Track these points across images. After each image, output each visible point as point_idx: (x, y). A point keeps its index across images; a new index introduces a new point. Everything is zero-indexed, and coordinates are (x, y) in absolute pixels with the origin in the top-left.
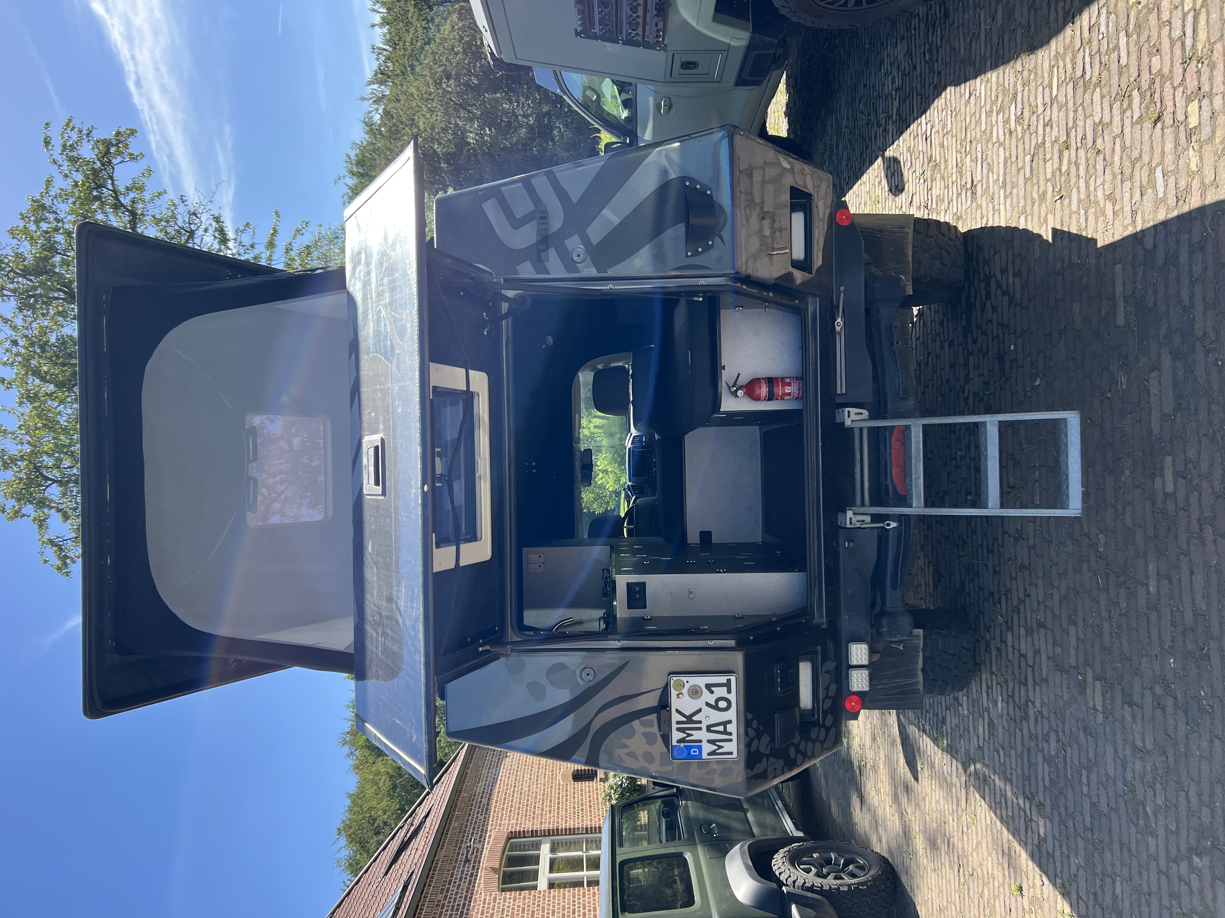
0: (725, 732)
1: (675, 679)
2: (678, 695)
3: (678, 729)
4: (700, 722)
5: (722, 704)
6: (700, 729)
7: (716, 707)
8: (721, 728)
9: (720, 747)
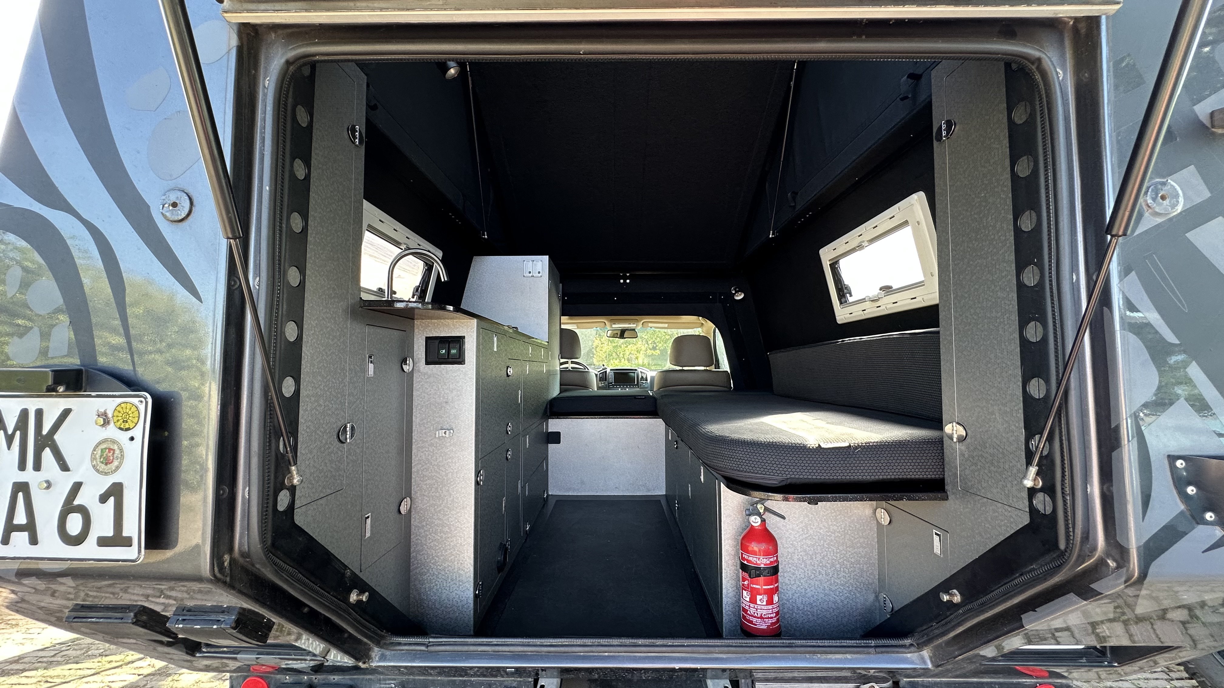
0: (10, 528)
1: (142, 408)
3: (24, 414)
4: (37, 467)
5: (74, 525)
6: (22, 466)
7: (69, 506)
8: (21, 518)
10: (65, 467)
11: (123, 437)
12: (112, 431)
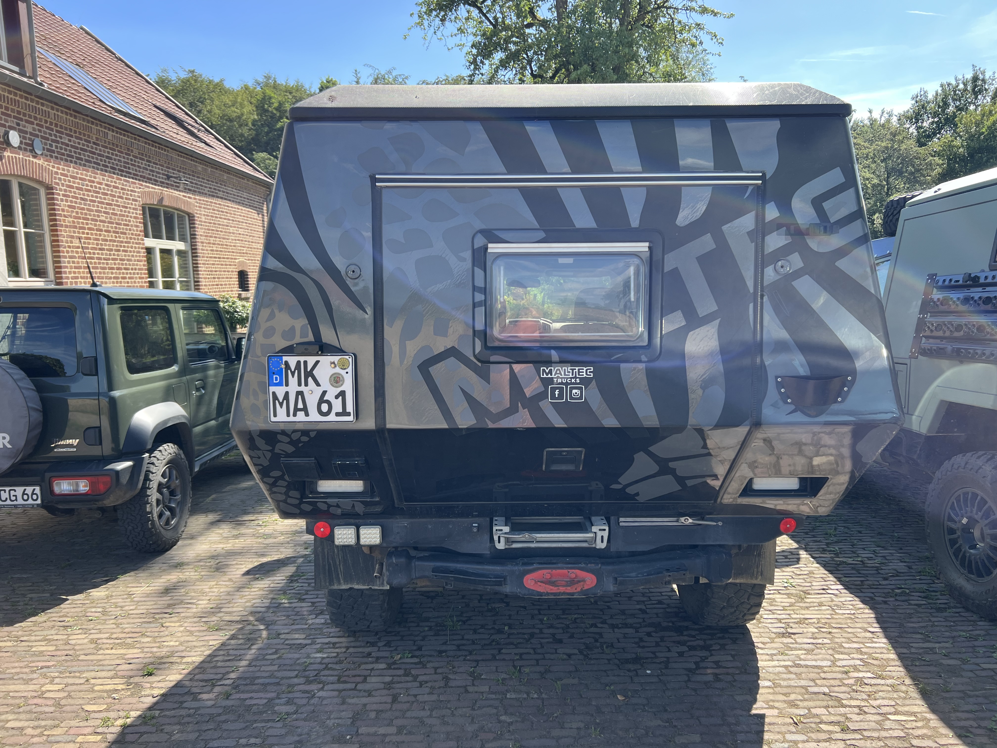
0: (296, 410)
1: (350, 360)
2: (334, 363)
3: (299, 363)
4: (306, 385)
5: (325, 408)
6: (300, 384)
7: (322, 400)
8: (300, 406)
9: (281, 404)
10: (318, 384)
11: (343, 372)
12: (338, 370)
